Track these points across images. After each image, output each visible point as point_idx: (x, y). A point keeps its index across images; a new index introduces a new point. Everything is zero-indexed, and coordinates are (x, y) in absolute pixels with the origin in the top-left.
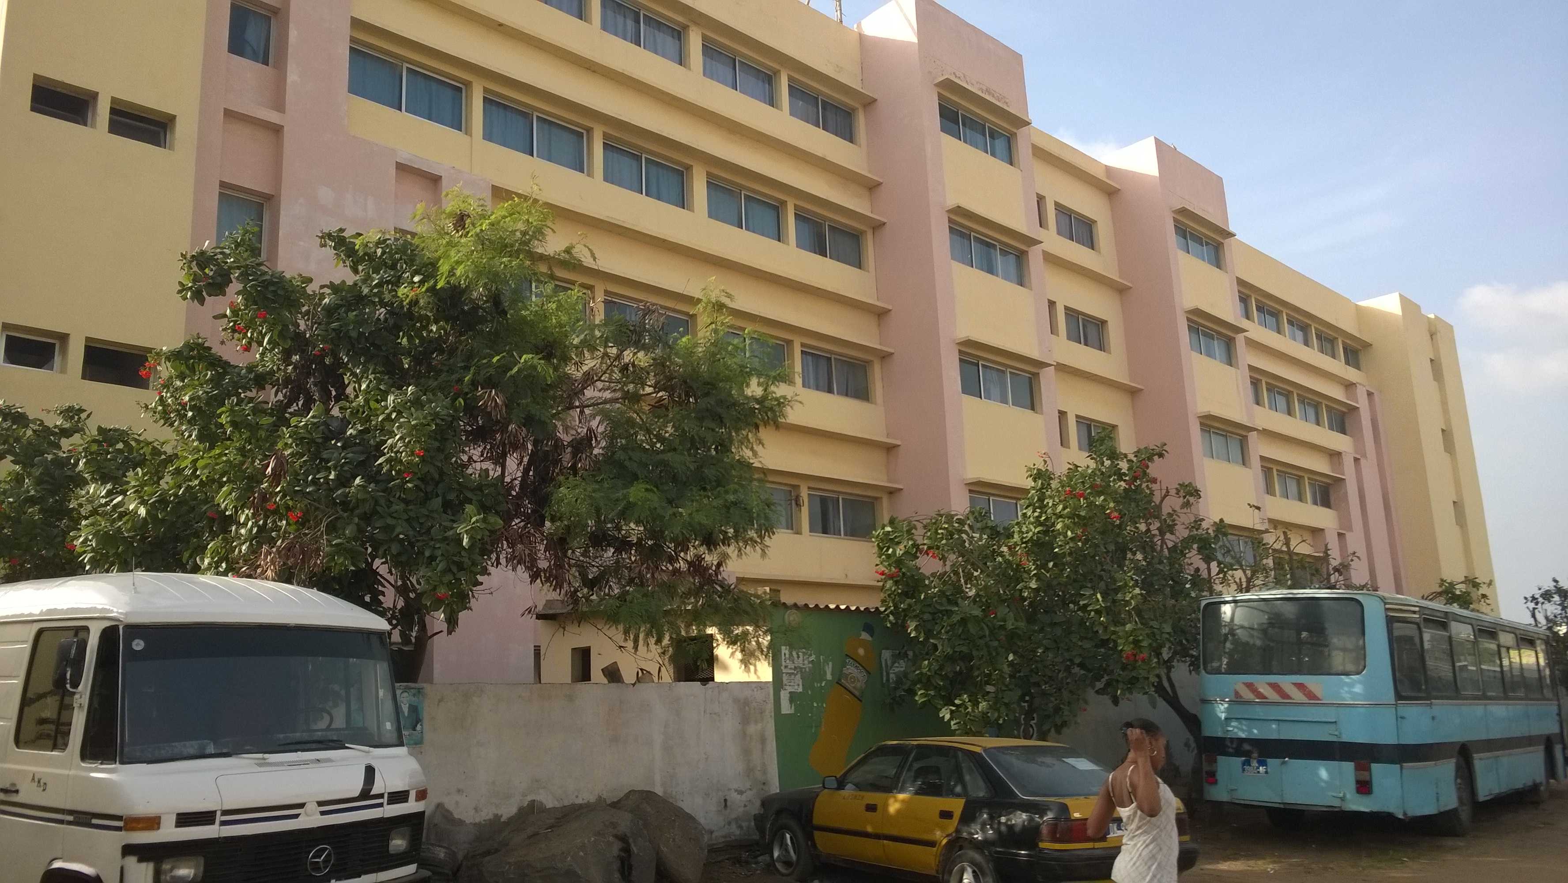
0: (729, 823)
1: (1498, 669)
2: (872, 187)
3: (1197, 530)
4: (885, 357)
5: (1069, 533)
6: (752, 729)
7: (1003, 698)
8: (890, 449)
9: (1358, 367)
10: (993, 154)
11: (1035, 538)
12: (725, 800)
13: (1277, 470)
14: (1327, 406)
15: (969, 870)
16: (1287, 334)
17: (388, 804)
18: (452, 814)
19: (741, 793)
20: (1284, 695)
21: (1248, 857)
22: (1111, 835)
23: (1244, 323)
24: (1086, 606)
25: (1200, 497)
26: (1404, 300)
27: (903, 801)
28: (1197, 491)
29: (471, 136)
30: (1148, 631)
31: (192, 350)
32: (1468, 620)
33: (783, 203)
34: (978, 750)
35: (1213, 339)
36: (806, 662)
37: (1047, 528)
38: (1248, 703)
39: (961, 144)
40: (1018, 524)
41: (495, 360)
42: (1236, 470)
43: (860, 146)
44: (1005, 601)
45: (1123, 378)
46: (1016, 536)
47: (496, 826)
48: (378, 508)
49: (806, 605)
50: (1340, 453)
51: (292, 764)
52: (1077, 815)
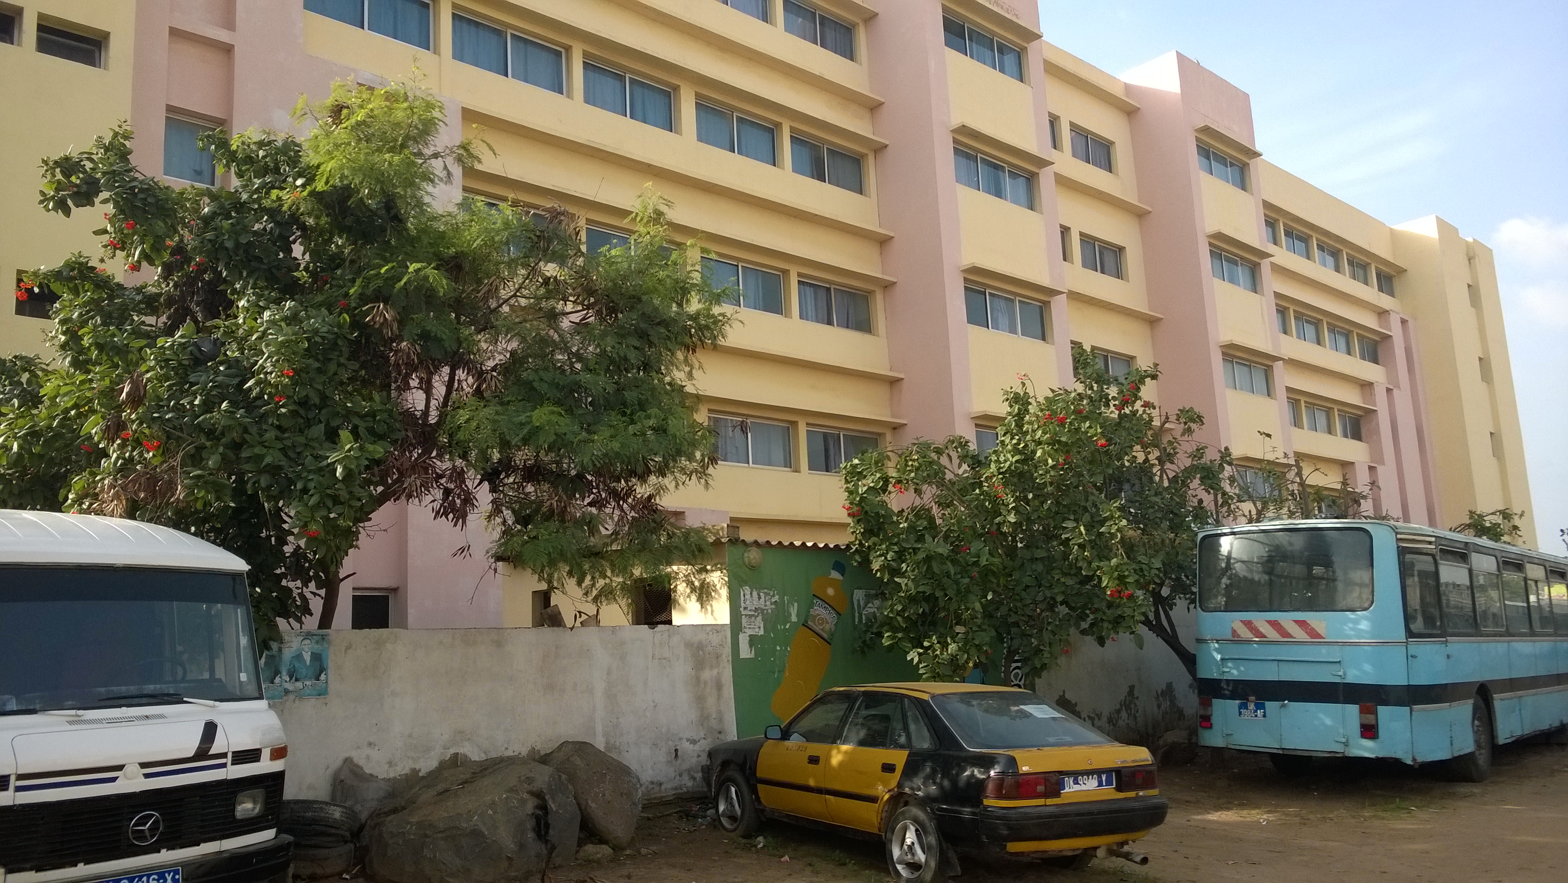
0: (680, 775)
1: (1525, 605)
2: (873, 107)
3: (1200, 458)
4: (887, 286)
5: (1050, 461)
6: (707, 674)
7: (973, 639)
8: (893, 383)
9: (1392, 294)
10: (1002, 71)
11: (1013, 468)
12: (676, 750)
13: (1305, 402)
14: (1358, 335)
15: (912, 828)
16: (1317, 259)
17: (232, 764)
18: (361, 768)
19: (693, 742)
20: (1284, 633)
21: (1242, 806)
22: (1067, 790)
23: (1270, 248)
24: (1068, 539)
25: (1203, 424)
26: (1441, 223)
27: (846, 752)
28: (1199, 417)
29: (439, 55)
30: (1134, 566)
31: (73, 269)
32: (1491, 552)
33: (778, 125)
34: (926, 697)
35: (1237, 265)
36: (768, 603)
37: (1027, 457)
38: (1249, 642)
39: (967, 59)
40: (995, 452)
41: (383, 271)
42: (1260, 402)
43: (861, 64)
44: (981, 535)
45: (1142, 307)
46: (993, 466)
47: (413, 779)
48: (247, 436)
49: (768, 542)
50: (1372, 383)
51: (111, 721)
52: (1025, 769)
